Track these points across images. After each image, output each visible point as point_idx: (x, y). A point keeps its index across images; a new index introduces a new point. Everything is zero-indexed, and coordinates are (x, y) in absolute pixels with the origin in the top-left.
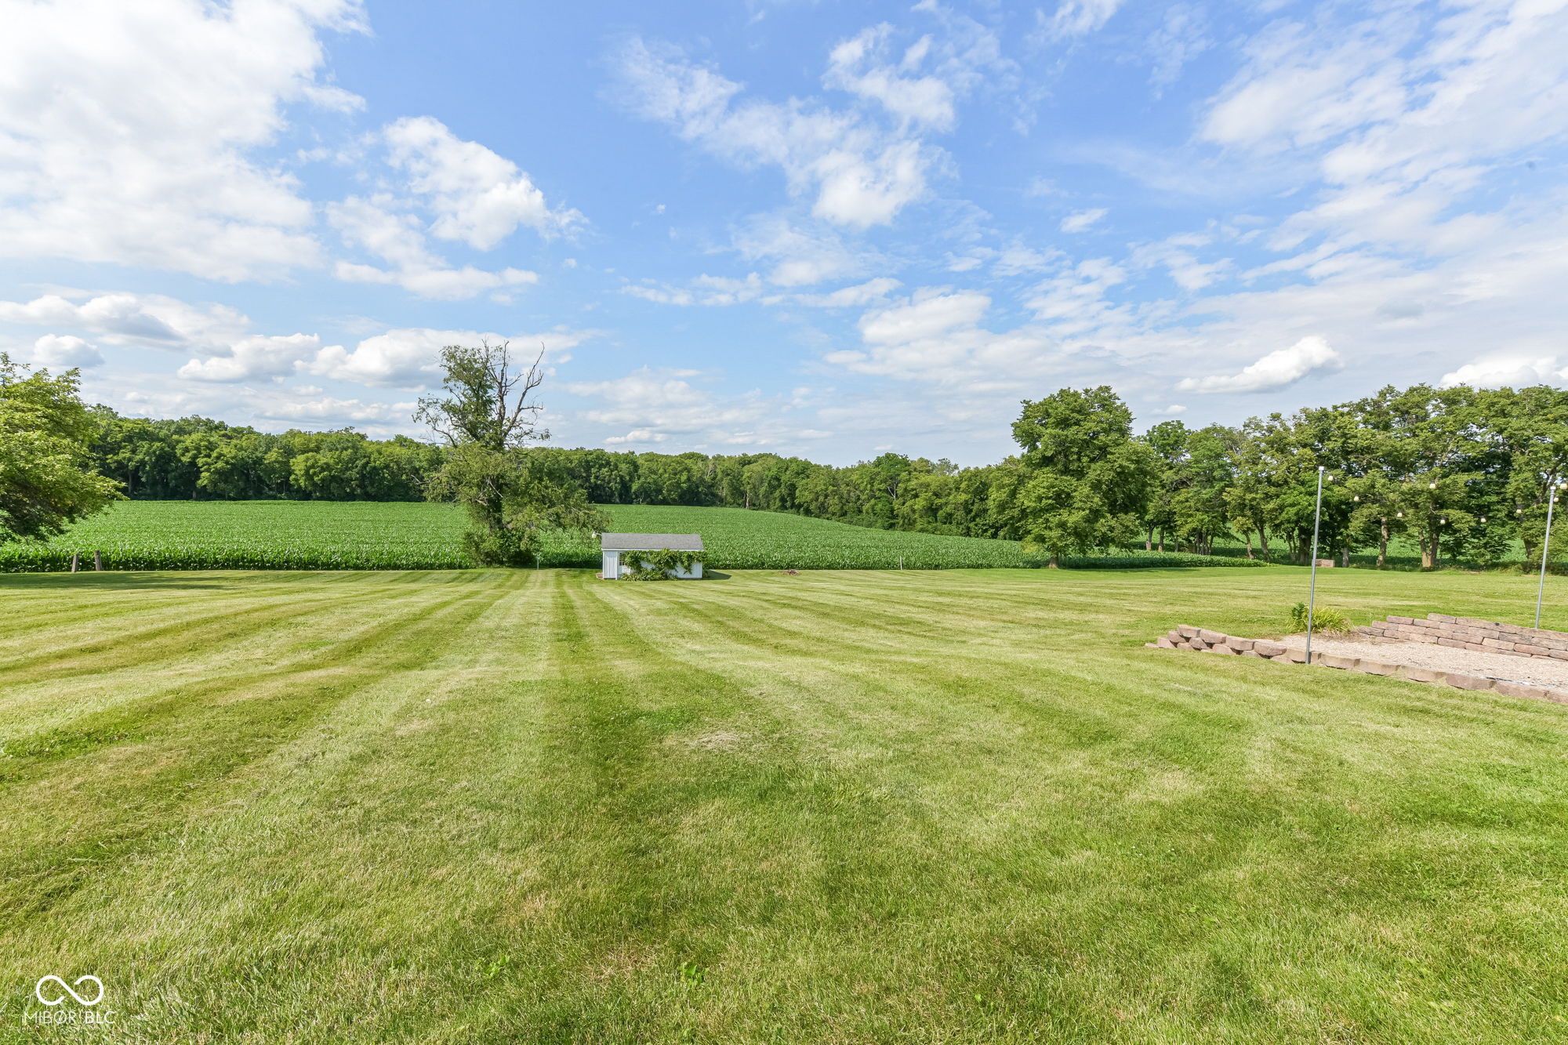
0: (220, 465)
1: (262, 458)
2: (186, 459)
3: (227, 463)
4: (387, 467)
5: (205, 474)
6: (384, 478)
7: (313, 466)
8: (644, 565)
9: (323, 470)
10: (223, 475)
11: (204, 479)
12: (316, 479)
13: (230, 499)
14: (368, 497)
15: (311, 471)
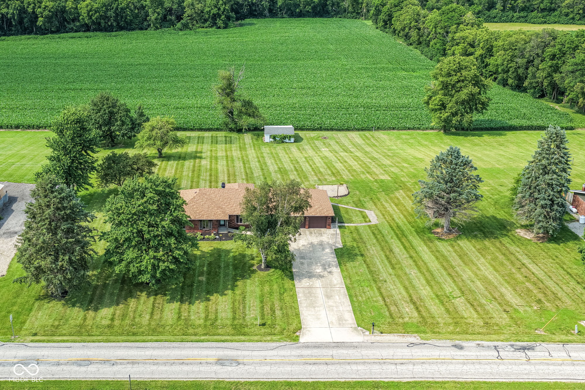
0: (46, 13)
1: (65, 7)
2: (30, 10)
3: (49, 11)
4: (128, 6)
5: (40, 19)
6: (127, 15)
7: (91, 10)
8: (277, 138)
9: (96, 12)
10: (49, 19)
11: (40, 21)
12: (93, 18)
13: (52, 32)
14: (121, 28)
15: (91, 13)
